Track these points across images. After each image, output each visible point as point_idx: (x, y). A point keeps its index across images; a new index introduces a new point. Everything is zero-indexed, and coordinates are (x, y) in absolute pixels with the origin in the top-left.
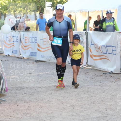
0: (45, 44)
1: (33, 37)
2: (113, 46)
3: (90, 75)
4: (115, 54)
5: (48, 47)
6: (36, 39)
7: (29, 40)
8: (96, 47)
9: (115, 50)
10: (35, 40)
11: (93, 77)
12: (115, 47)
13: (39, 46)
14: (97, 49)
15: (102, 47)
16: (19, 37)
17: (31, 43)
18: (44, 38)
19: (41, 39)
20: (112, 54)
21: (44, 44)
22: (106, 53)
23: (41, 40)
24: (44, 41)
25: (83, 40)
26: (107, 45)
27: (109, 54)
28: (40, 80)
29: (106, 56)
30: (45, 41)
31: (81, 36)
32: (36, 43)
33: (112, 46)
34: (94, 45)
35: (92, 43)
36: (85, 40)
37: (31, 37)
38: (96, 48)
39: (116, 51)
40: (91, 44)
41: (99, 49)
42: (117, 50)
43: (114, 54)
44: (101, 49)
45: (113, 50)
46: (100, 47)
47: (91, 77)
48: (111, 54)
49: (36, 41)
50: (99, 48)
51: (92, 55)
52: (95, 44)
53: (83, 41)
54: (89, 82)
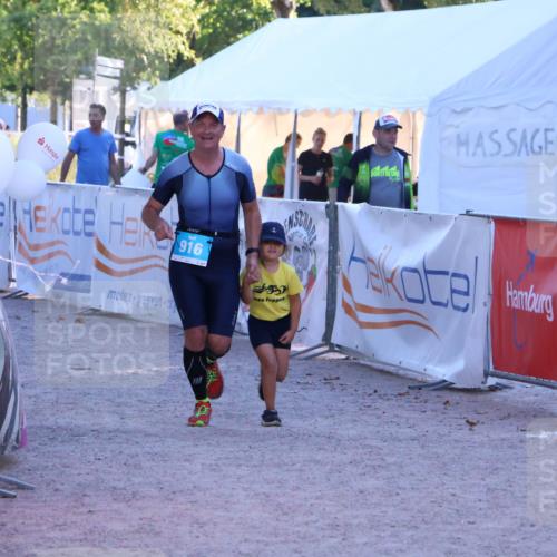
0: (133, 244)
1: (76, 207)
2: (455, 275)
3: (351, 390)
4: (463, 306)
5: (147, 258)
6: (89, 217)
7: (54, 220)
8: (372, 274)
9: (466, 290)
10: (87, 223)
11: (368, 401)
12: (466, 278)
13: (101, 248)
14: (378, 283)
15: (405, 273)
16: (7, 204)
17: (66, 232)
18: (128, 219)
19: (115, 219)
20: (450, 304)
21: (127, 244)
22: (422, 302)
23: (113, 223)
24: (129, 231)
25: (315, 238)
26: (428, 268)
27: (437, 307)
28: (140, 401)
29: (418, 314)
30: (135, 232)
31: (303, 219)
32: (90, 234)
33: (451, 271)
34: (363, 261)
35: (355, 255)
36: (322, 240)
37: (66, 210)
38: (377, 276)
39: (467, 294)
40: (353, 258)
41: (390, 281)
42: (471, 292)
43: (456, 308)
44: (397, 281)
45: (453, 291)
46: (393, 274)
47: (361, 401)
48: (446, 305)
49: (89, 229)
50: (389, 277)
51: (351, 304)
52: (372, 261)
53: (311, 243)
54: (356, 421)
